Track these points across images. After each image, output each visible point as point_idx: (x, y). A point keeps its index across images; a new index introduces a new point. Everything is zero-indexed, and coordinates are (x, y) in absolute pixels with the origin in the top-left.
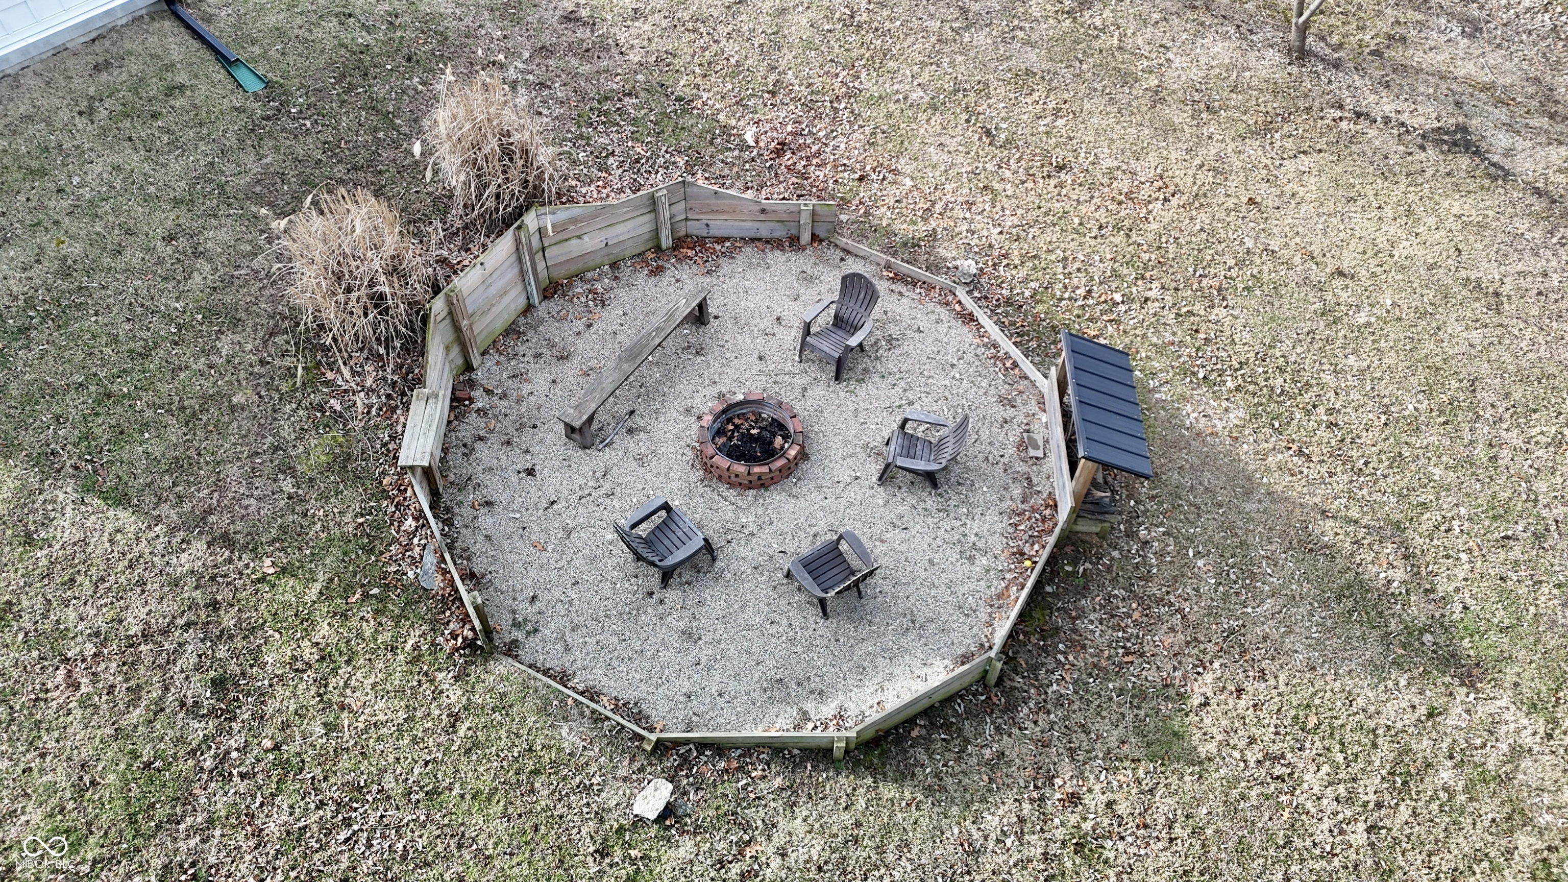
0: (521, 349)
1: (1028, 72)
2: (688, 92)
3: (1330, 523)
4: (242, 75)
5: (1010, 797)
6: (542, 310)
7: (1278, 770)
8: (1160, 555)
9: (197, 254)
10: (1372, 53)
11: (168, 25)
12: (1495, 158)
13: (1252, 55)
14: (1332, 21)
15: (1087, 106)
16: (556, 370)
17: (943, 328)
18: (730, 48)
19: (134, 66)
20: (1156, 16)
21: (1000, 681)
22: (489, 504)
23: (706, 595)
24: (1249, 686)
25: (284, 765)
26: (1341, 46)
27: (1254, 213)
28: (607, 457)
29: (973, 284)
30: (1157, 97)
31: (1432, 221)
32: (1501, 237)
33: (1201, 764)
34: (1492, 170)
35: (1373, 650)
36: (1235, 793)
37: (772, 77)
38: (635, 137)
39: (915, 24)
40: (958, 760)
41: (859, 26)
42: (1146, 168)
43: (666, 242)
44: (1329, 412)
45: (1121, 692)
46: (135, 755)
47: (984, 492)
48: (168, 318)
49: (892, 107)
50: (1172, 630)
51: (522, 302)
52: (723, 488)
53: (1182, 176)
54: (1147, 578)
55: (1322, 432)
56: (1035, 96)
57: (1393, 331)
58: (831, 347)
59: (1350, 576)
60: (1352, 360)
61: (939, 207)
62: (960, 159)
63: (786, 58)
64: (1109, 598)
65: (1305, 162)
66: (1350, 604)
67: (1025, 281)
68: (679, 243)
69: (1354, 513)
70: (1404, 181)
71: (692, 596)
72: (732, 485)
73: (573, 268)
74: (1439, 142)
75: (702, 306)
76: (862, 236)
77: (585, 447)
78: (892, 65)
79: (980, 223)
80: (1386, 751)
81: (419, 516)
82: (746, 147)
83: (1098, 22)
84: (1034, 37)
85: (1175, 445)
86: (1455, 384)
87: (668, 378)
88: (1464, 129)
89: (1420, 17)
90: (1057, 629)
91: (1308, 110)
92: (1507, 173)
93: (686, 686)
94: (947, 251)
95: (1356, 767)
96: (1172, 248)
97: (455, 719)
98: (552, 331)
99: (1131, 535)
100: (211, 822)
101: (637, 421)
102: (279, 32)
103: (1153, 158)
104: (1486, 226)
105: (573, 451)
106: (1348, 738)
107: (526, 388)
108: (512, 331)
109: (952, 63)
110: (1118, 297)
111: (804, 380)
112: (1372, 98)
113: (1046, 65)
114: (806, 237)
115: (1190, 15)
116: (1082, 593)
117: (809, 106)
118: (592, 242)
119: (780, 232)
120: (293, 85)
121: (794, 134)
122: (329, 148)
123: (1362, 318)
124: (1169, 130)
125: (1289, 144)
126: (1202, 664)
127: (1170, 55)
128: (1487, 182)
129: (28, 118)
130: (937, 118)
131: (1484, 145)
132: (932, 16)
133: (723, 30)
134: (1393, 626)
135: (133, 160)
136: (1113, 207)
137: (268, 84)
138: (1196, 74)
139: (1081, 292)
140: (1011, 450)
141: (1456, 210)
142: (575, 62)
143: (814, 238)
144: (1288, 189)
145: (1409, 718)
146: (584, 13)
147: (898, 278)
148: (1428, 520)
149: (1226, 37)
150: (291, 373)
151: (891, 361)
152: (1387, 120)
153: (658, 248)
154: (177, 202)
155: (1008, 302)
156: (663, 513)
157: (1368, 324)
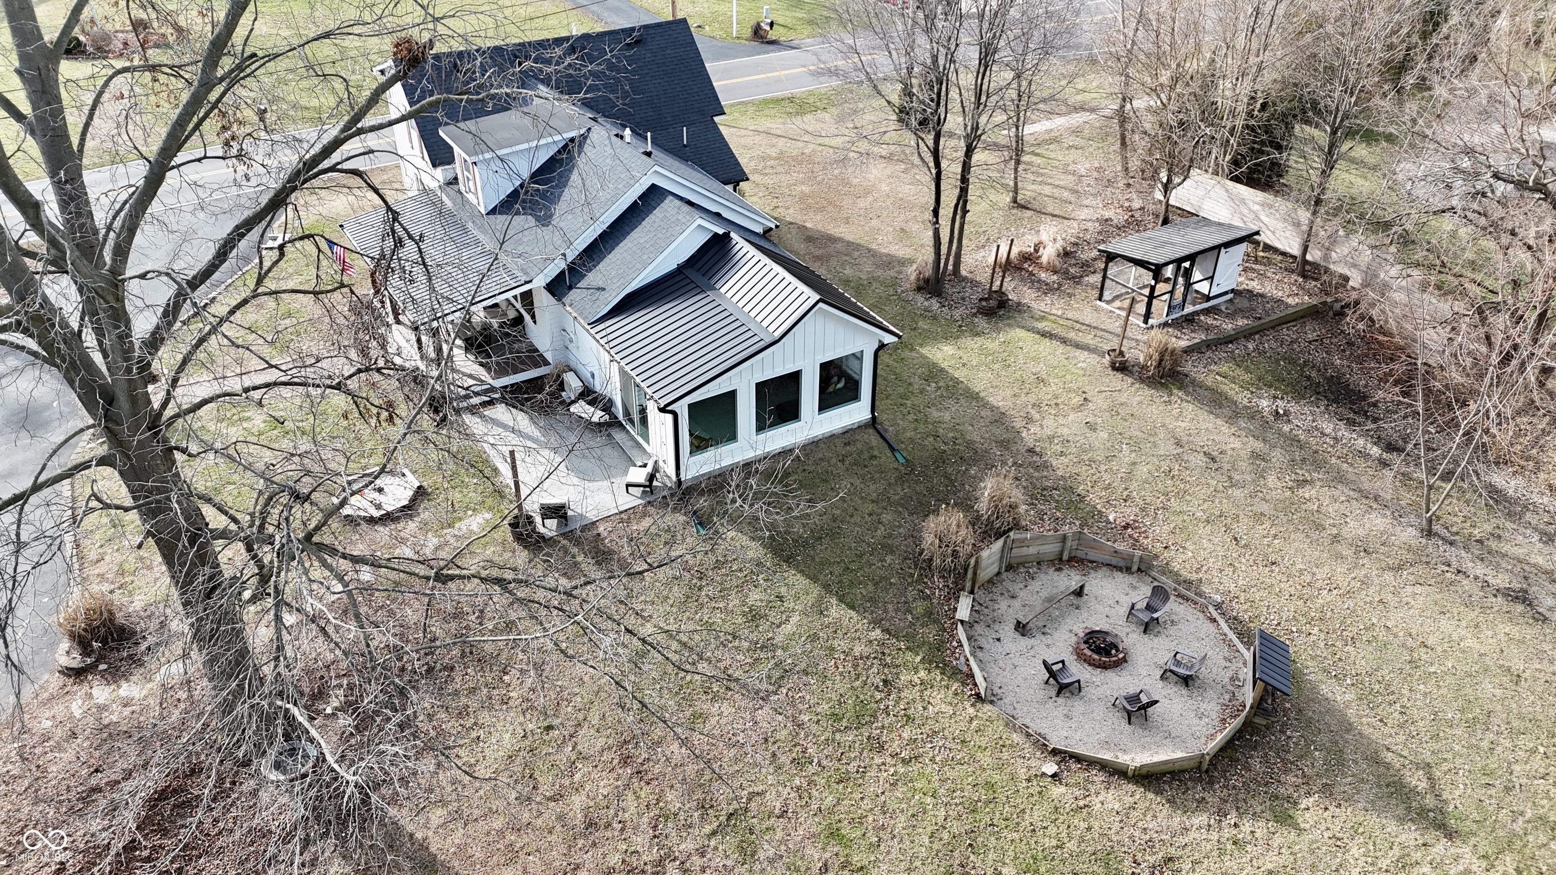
0: (994, 590)
1: (1261, 514)
2: (1083, 493)
3: (1390, 754)
4: (897, 455)
5: (1205, 816)
6: (1004, 575)
7: (1339, 843)
8: (1296, 744)
9: (879, 523)
10: (1477, 541)
11: (871, 431)
12: (1541, 610)
13: (1399, 529)
14: (1455, 519)
15: (1292, 536)
16: (1011, 601)
17: (1200, 622)
18: (1106, 476)
19: (859, 446)
20: (1343, 498)
21: (1207, 771)
22: (980, 648)
23: (1076, 703)
24: (1331, 808)
25: (909, 717)
26: (1457, 533)
27: (1381, 607)
28: (1032, 641)
29: (1218, 606)
30: (1336, 539)
31: (1490, 633)
32: (1531, 649)
33: (1300, 831)
34: (1537, 616)
35: (1401, 811)
36: (1315, 846)
37: (1125, 493)
38: (1057, 508)
39: (1203, 480)
40: (1183, 793)
41: (1173, 477)
42: (1321, 573)
43: (1065, 557)
44: (1403, 707)
45: (1266, 793)
46: (858, 697)
47: (1210, 693)
48: (868, 544)
49: (1186, 517)
50: (1296, 776)
51: (997, 570)
52: (1086, 665)
53: (1342, 580)
54: (1288, 752)
55: (1396, 715)
56: (1264, 526)
57: (1449, 679)
58: (1145, 617)
59: (1396, 778)
60: (1421, 687)
61: (1205, 568)
62: (1219, 548)
63: (1134, 486)
64: (1266, 754)
65: (1419, 589)
66: (1393, 790)
67: (1246, 611)
68: (1071, 559)
69: (1405, 753)
70: (1478, 610)
71: (1069, 703)
72: (1090, 664)
73: (1020, 560)
74: (1504, 595)
75: (1082, 587)
76: (1164, 573)
77: (1023, 635)
78: (1188, 498)
79: (1225, 580)
80: (1396, 851)
81: (959, 642)
82: (1108, 522)
83: (1307, 496)
84: (1268, 497)
85: (1313, 700)
86: (1478, 711)
87: (1062, 616)
88: (1526, 592)
89: (1515, 527)
90: (1238, 760)
91: (1427, 563)
92: (1546, 619)
93: (1066, 734)
94: (1206, 589)
95: (1379, 854)
96: (1329, 614)
97: (972, 719)
98: (1008, 584)
99: (1282, 732)
100: (883, 727)
101: (1046, 630)
102: (912, 440)
103: (1326, 569)
104: (1524, 643)
105: (1017, 635)
106: (1378, 841)
107: (997, 606)
108: (990, 581)
109: (1221, 502)
110: (1294, 629)
111: (1128, 630)
112: (1470, 565)
113: (1273, 512)
114: (1135, 568)
115: (1364, 501)
116: (1255, 748)
117: (1142, 510)
118: (1032, 550)
119: (1122, 564)
120: (916, 462)
121: (1134, 521)
122: (930, 490)
123: (1432, 669)
124: (1340, 557)
125: (1411, 578)
126: (1309, 794)
127: (1348, 520)
128: (1531, 621)
129: (821, 459)
130: (1209, 528)
131: (1536, 602)
132: (1212, 478)
133: (1103, 468)
134: (1414, 804)
135: (857, 482)
136: (1299, 587)
137: (907, 460)
138: (1361, 532)
139: (1275, 622)
140: (1227, 680)
141: (1507, 630)
142: (1032, 471)
143: (1139, 569)
144: (1405, 600)
145: (1412, 843)
146: (1038, 449)
147: (1179, 596)
148: (1445, 767)
149: (1385, 516)
150: (912, 576)
151: (1172, 631)
152: (1476, 578)
153: (1061, 560)
154: (873, 501)
155: (1235, 618)
156: (1060, 665)
157: (1435, 673)
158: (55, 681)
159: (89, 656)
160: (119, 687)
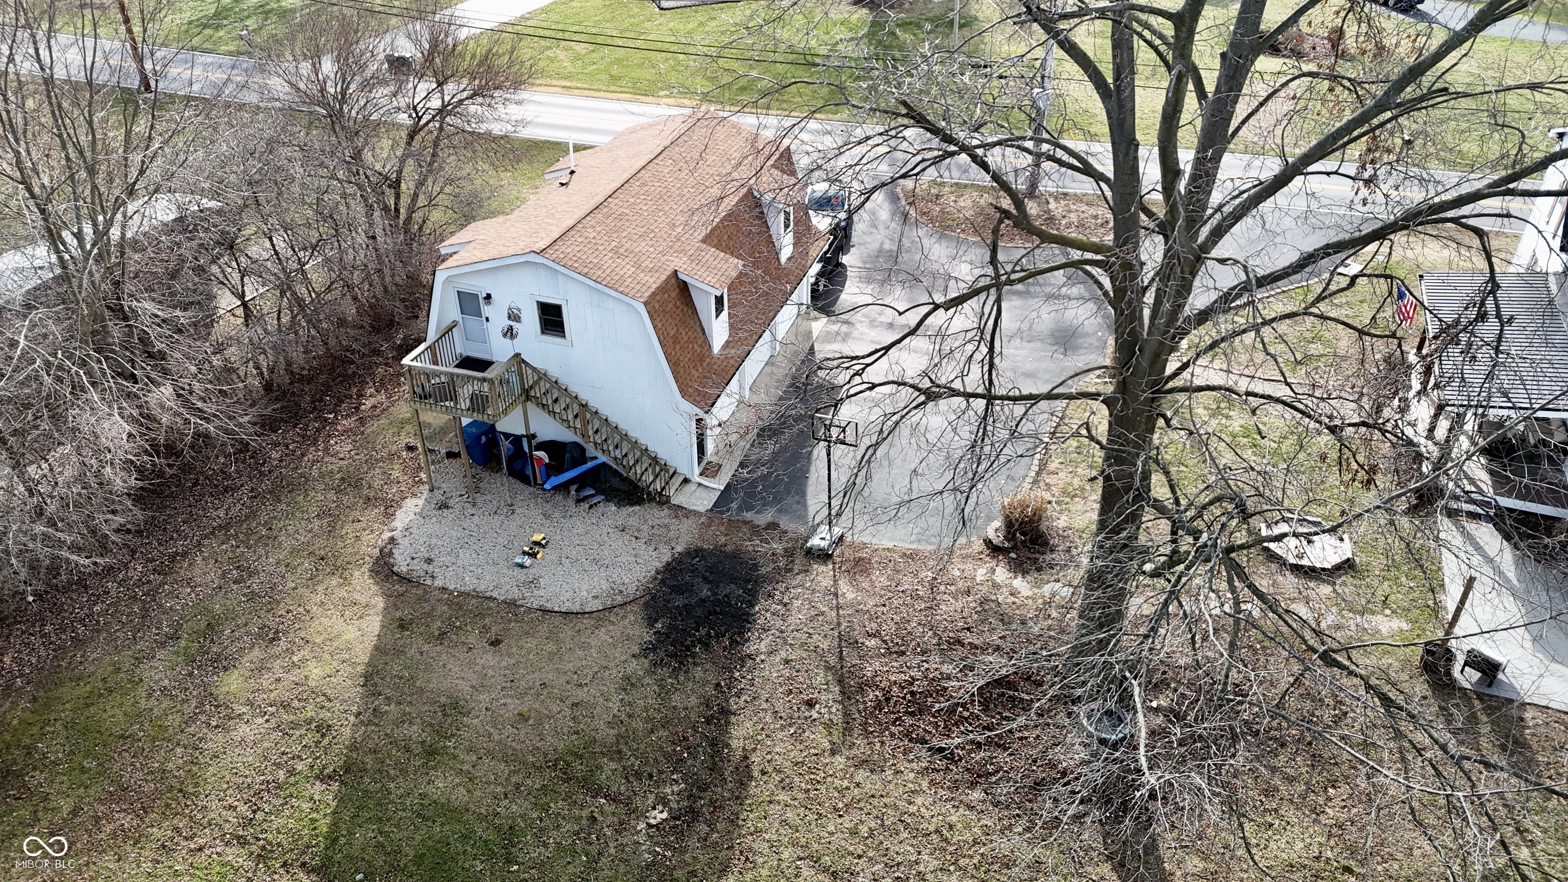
158: (978, 545)
159: (1009, 541)
160: (1015, 578)
